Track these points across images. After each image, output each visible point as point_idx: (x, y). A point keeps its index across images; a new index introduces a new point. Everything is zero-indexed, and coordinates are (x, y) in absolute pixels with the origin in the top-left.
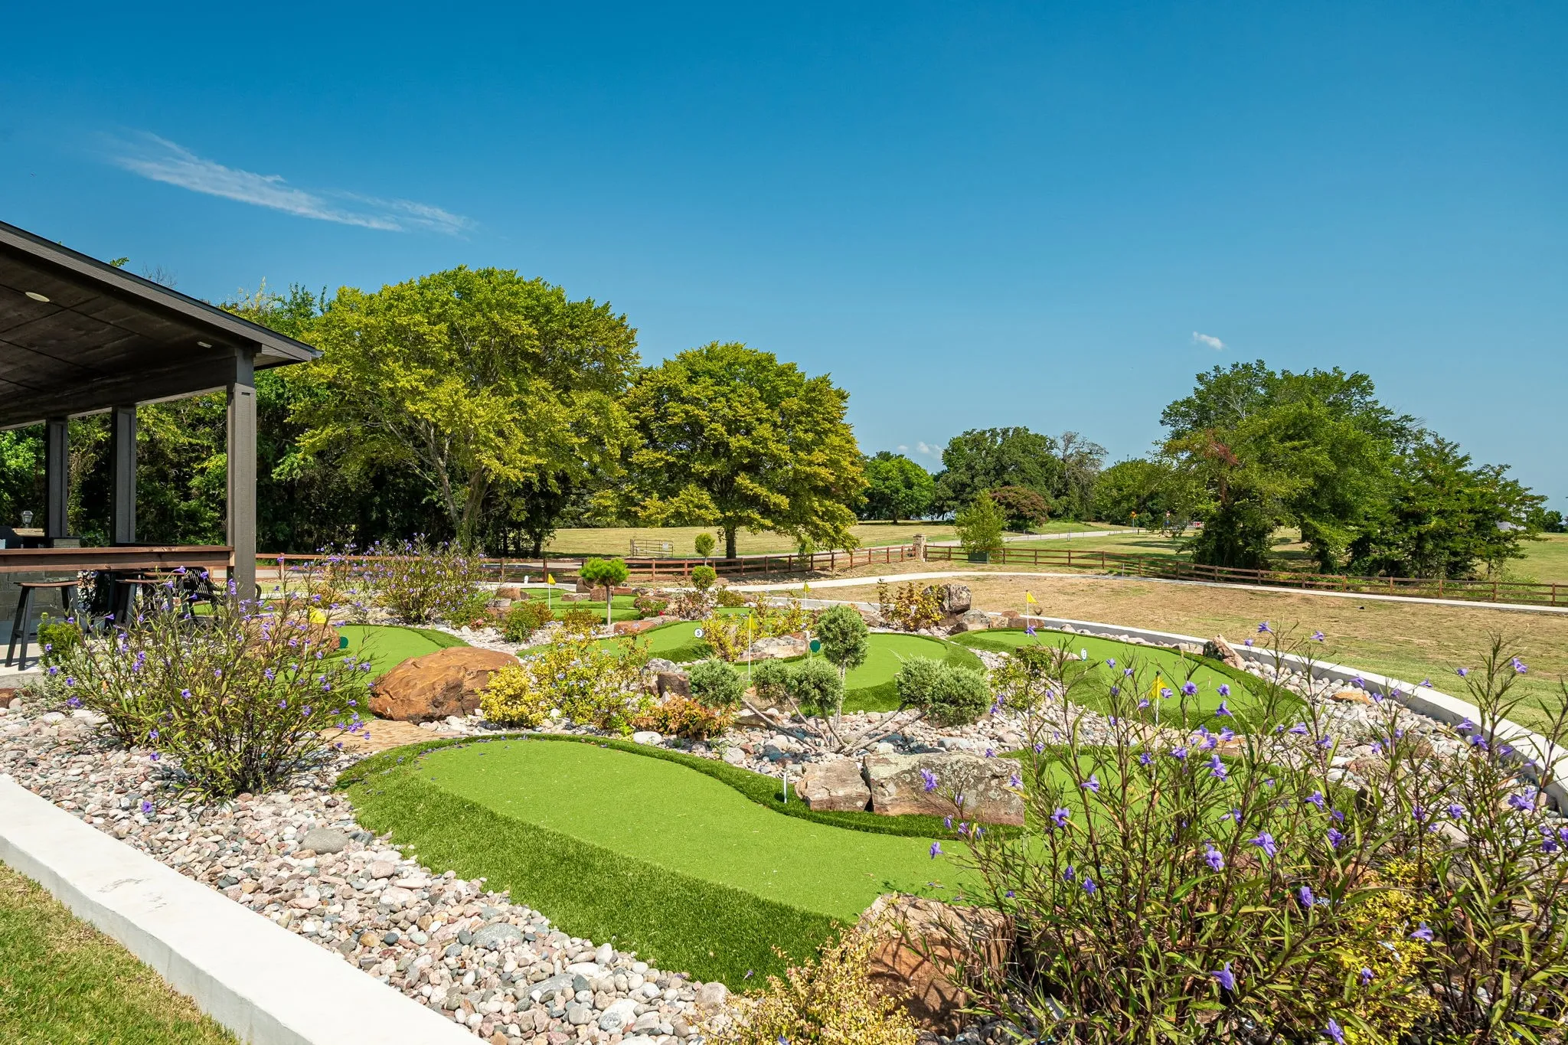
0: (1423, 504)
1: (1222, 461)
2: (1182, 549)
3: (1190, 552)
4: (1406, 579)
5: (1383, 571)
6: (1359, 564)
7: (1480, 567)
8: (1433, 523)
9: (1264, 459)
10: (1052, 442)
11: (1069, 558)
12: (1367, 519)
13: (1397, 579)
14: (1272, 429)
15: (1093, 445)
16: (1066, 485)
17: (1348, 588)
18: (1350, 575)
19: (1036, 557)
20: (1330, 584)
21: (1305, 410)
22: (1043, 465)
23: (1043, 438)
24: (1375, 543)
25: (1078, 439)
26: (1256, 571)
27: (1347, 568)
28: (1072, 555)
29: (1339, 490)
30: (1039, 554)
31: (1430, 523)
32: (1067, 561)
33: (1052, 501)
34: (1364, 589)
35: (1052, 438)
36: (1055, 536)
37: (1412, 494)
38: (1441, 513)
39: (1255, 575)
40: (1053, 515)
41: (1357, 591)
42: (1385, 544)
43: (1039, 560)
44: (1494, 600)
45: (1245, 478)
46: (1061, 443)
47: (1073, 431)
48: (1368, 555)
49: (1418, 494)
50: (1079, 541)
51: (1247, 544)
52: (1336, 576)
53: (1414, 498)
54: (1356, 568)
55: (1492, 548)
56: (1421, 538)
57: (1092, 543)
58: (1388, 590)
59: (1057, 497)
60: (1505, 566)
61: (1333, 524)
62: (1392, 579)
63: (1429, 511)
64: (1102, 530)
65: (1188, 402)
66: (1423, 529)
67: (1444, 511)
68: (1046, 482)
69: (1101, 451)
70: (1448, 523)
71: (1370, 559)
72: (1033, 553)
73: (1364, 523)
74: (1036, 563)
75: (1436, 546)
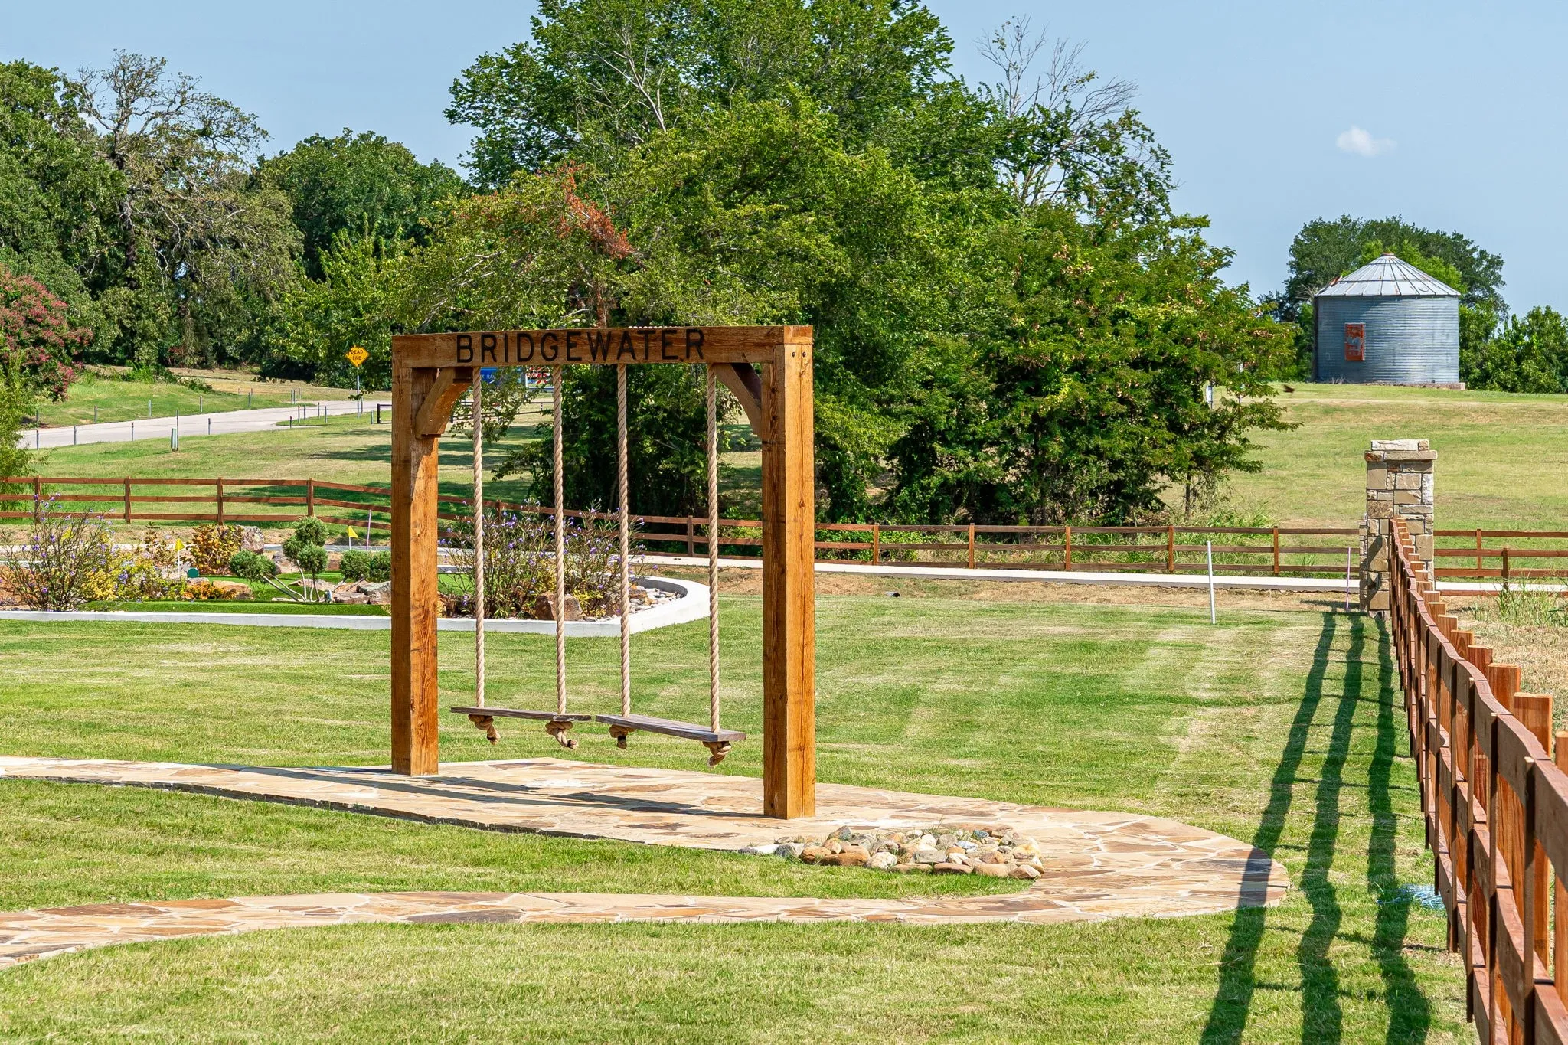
0: (1041, 347)
1: (598, 246)
2: (508, 468)
3: (527, 475)
4: (1011, 528)
5: (962, 511)
6: (912, 495)
7: (1172, 493)
8: (1065, 390)
9: (693, 240)
10: (73, 90)
11: (220, 499)
12: (926, 385)
13: (984, 528)
14: (713, 166)
15: (215, 103)
16: (126, 243)
17: (886, 555)
18: (893, 523)
19: (127, 500)
20: (848, 546)
21: (782, 123)
22: (47, 177)
23: (44, 79)
24: (946, 443)
25: (166, 83)
26: (683, 520)
27: (888, 507)
28: (227, 490)
29: (862, 314)
30: (136, 490)
31: (1056, 392)
32: (212, 509)
33: (84, 306)
34: (921, 555)
35: (74, 77)
36: (116, 432)
37: (1021, 322)
38: (1079, 368)
39: (682, 529)
40: (85, 355)
41: (905, 560)
42: (968, 444)
43: (135, 508)
44: (1168, 567)
45: (652, 291)
46: (105, 98)
47: (147, 53)
48: (930, 473)
49: (1032, 323)
50: (206, 446)
51: (664, 453)
52: (862, 526)
53: (1024, 331)
54: (905, 506)
55: (1187, 448)
56: (1040, 426)
57: (247, 454)
58: (963, 554)
59: (96, 287)
60: (1221, 490)
61: (852, 399)
62: (972, 527)
63: (1057, 364)
64: (249, 403)
65: (519, 60)
66: (1044, 405)
67: (1086, 362)
68: (65, 236)
69: (240, 126)
70: (1092, 391)
71: (935, 481)
72: (119, 491)
73: (919, 393)
74: (127, 517)
75: (1071, 446)
